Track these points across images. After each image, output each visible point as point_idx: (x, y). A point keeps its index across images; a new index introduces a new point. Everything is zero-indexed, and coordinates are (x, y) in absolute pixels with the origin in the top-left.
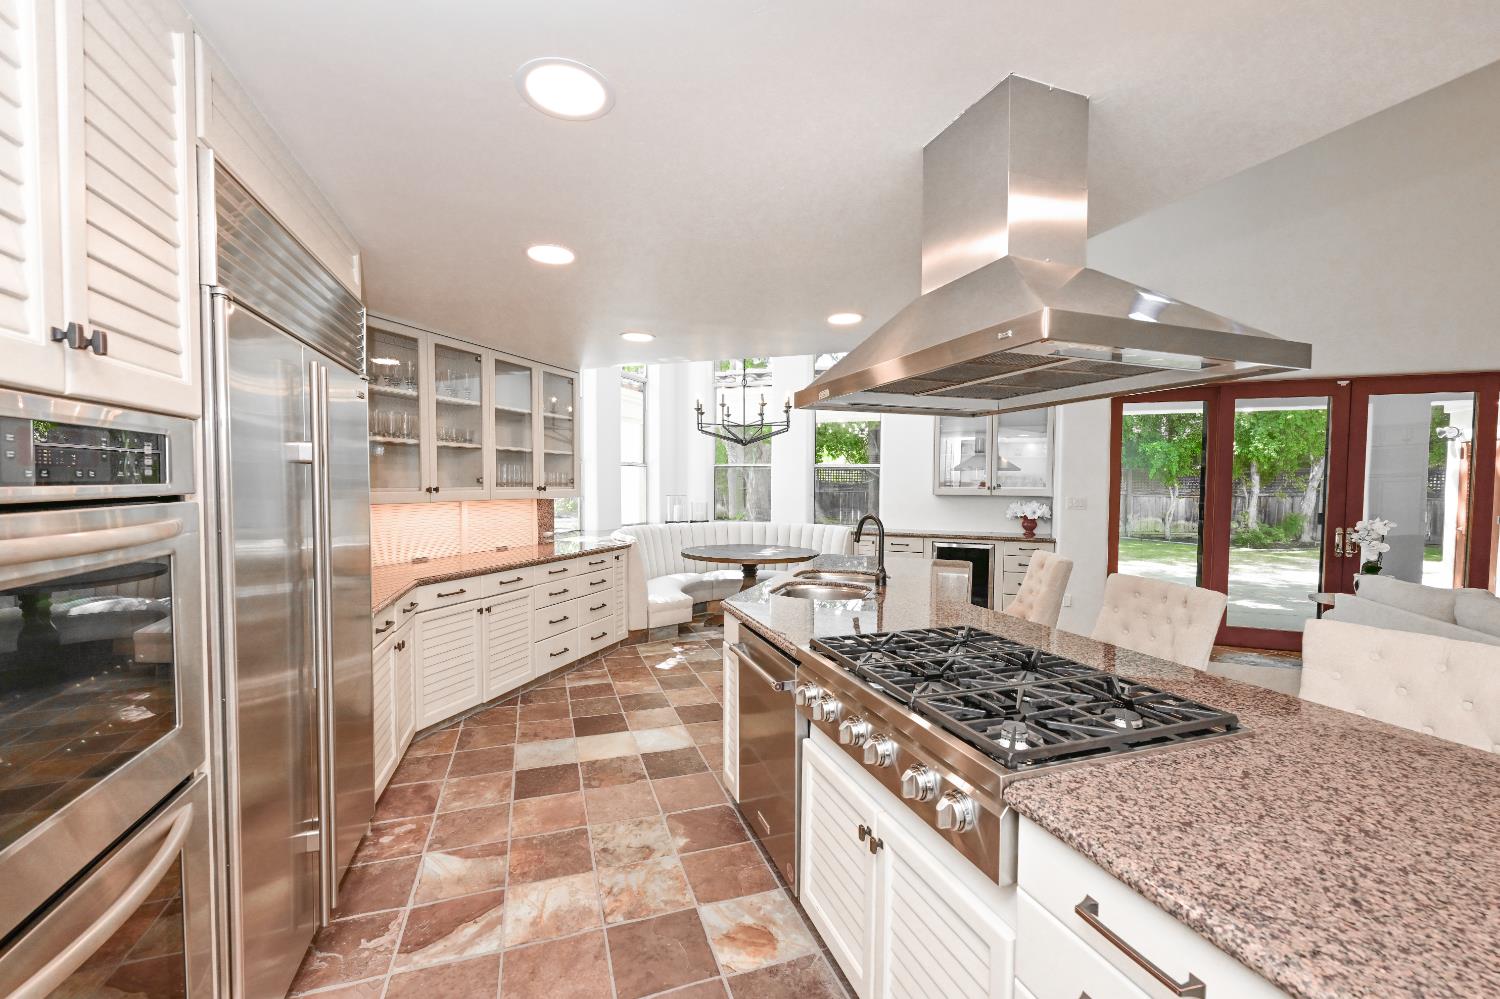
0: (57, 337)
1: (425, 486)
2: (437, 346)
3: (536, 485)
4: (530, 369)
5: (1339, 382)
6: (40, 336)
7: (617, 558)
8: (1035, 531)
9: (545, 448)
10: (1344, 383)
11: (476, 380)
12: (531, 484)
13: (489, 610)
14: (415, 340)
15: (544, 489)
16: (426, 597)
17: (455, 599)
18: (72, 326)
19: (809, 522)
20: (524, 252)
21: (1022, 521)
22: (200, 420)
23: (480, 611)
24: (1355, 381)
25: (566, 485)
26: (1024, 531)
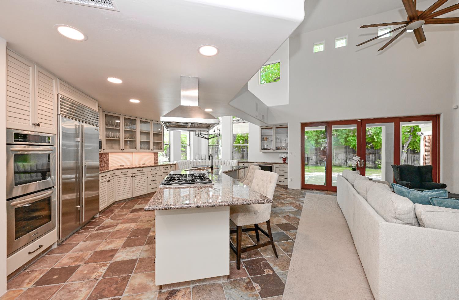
0: (33, 124)
1: (121, 148)
2: (124, 118)
3: (151, 149)
4: (150, 122)
5: (358, 121)
6: (31, 124)
7: (172, 167)
8: (286, 161)
9: (154, 140)
10: (359, 121)
11: (135, 125)
12: (150, 149)
13: (134, 176)
14: (119, 117)
15: (153, 150)
16: (118, 172)
17: (125, 173)
18: (35, 123)
19: (231, 159)
20: (129, 100)
21: (282, 159)
22: (57, 135)
23: (132, 176)
24: (362, 120)
25: (160, 149)
26: (283, 161)
